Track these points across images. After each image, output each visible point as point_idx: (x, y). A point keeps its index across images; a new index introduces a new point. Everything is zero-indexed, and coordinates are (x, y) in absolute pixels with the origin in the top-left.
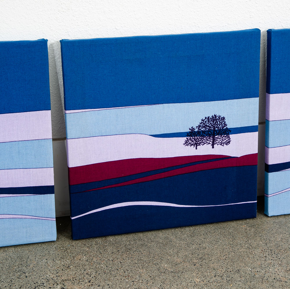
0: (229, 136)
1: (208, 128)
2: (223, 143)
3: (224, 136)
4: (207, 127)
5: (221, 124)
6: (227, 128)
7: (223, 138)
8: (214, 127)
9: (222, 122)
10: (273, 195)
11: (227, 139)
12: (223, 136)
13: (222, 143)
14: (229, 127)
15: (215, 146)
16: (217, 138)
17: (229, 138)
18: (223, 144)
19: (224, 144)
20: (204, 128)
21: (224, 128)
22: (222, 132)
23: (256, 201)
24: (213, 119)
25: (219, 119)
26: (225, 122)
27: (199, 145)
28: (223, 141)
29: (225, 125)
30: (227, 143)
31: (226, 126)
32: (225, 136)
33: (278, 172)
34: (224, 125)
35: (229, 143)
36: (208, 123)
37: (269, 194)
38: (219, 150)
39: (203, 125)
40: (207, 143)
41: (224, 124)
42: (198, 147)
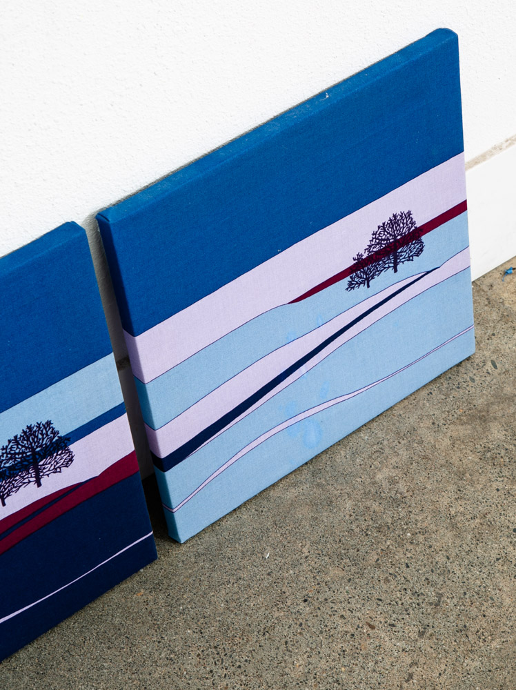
0: (68, 450)
1: (20, 456)
2: (58, 467)
3: (57, 455)
4: (17, 456)
5: (45, 436)
6: (60, 437)
7: (55, 458)
8: (32, 447)
9: (47, 432)
10: (181, 505)
11: (65, 457)
12: (55, 455)
13: (56, 469)
14: (62, 434)
15: (42, 481)
16: (43, 465)
17: (70, 452)
18: (58, 470)
19: (60, 468)
20: (11, 461)
21: (54, 440)
22: (52, 449)
23: (152, 533)
24: (27, 436)
25: (38, 431)
26: (53, 429)
27: (8, 495)
28: (57, 463)
29: (55, 433)
30: (67, 464)
31: (58, 433)
32: (60, 452)
33: (184, 461)
34: (52, 435)
35: (72, 461)
36: (18, 448)
37: (174, 507)
38: (54, 483)
39: (7, 456)
40: (24, 483)
41: (52, 433)
42: (6, 501)
